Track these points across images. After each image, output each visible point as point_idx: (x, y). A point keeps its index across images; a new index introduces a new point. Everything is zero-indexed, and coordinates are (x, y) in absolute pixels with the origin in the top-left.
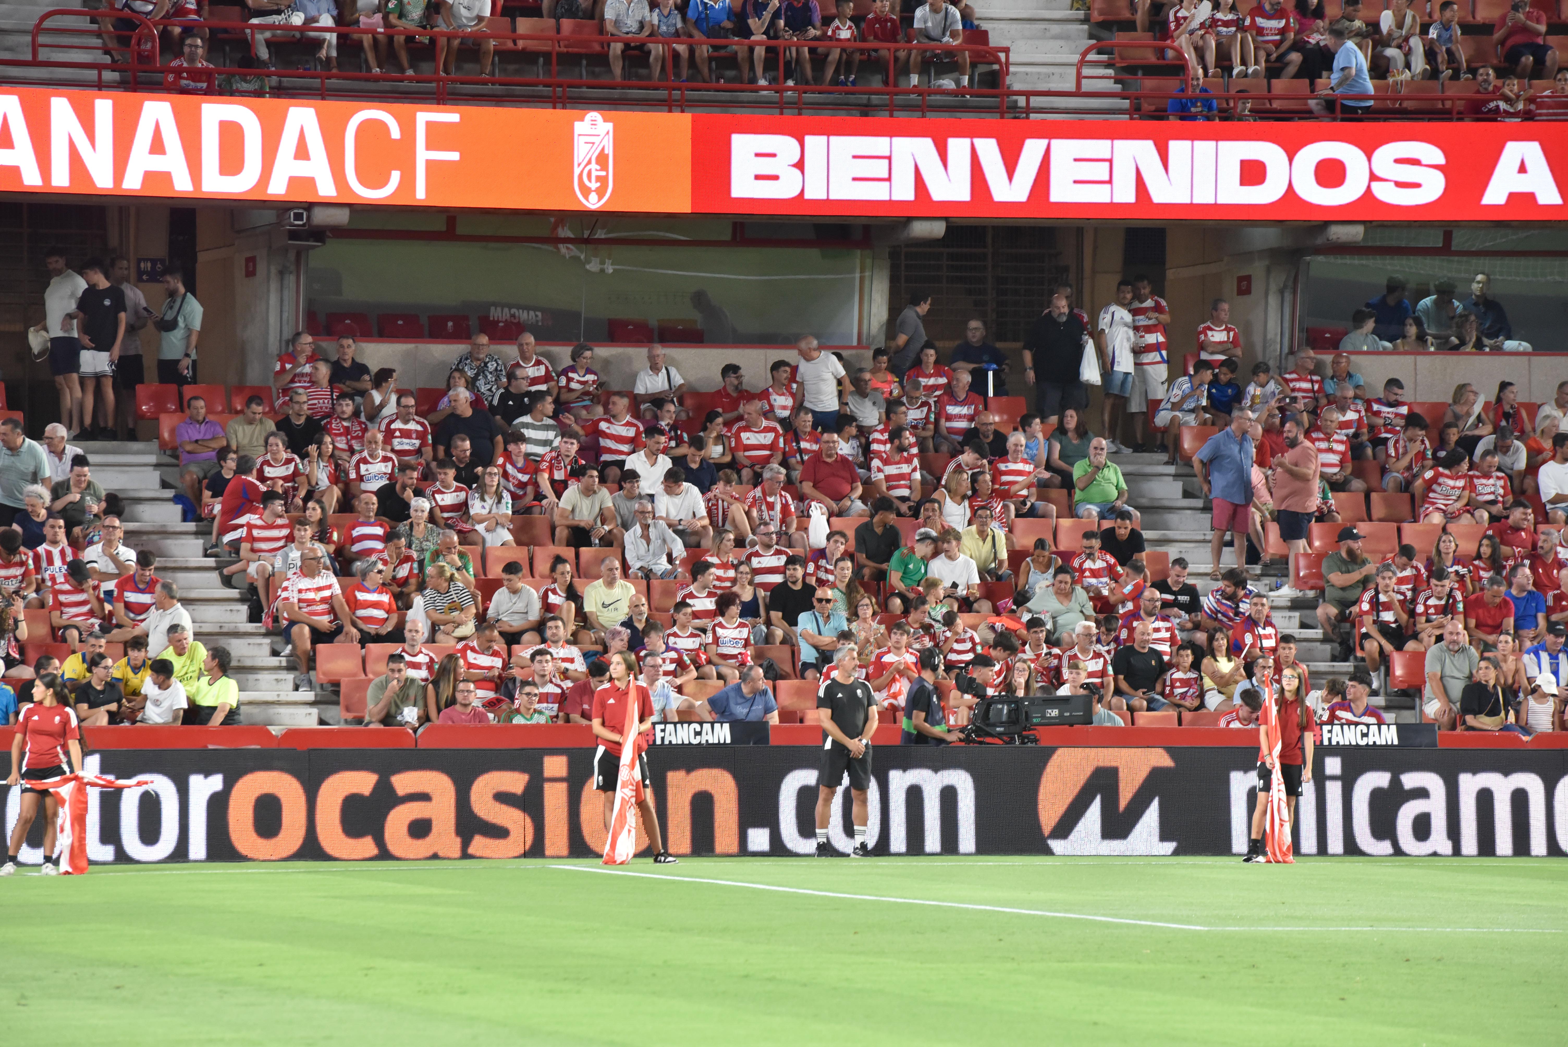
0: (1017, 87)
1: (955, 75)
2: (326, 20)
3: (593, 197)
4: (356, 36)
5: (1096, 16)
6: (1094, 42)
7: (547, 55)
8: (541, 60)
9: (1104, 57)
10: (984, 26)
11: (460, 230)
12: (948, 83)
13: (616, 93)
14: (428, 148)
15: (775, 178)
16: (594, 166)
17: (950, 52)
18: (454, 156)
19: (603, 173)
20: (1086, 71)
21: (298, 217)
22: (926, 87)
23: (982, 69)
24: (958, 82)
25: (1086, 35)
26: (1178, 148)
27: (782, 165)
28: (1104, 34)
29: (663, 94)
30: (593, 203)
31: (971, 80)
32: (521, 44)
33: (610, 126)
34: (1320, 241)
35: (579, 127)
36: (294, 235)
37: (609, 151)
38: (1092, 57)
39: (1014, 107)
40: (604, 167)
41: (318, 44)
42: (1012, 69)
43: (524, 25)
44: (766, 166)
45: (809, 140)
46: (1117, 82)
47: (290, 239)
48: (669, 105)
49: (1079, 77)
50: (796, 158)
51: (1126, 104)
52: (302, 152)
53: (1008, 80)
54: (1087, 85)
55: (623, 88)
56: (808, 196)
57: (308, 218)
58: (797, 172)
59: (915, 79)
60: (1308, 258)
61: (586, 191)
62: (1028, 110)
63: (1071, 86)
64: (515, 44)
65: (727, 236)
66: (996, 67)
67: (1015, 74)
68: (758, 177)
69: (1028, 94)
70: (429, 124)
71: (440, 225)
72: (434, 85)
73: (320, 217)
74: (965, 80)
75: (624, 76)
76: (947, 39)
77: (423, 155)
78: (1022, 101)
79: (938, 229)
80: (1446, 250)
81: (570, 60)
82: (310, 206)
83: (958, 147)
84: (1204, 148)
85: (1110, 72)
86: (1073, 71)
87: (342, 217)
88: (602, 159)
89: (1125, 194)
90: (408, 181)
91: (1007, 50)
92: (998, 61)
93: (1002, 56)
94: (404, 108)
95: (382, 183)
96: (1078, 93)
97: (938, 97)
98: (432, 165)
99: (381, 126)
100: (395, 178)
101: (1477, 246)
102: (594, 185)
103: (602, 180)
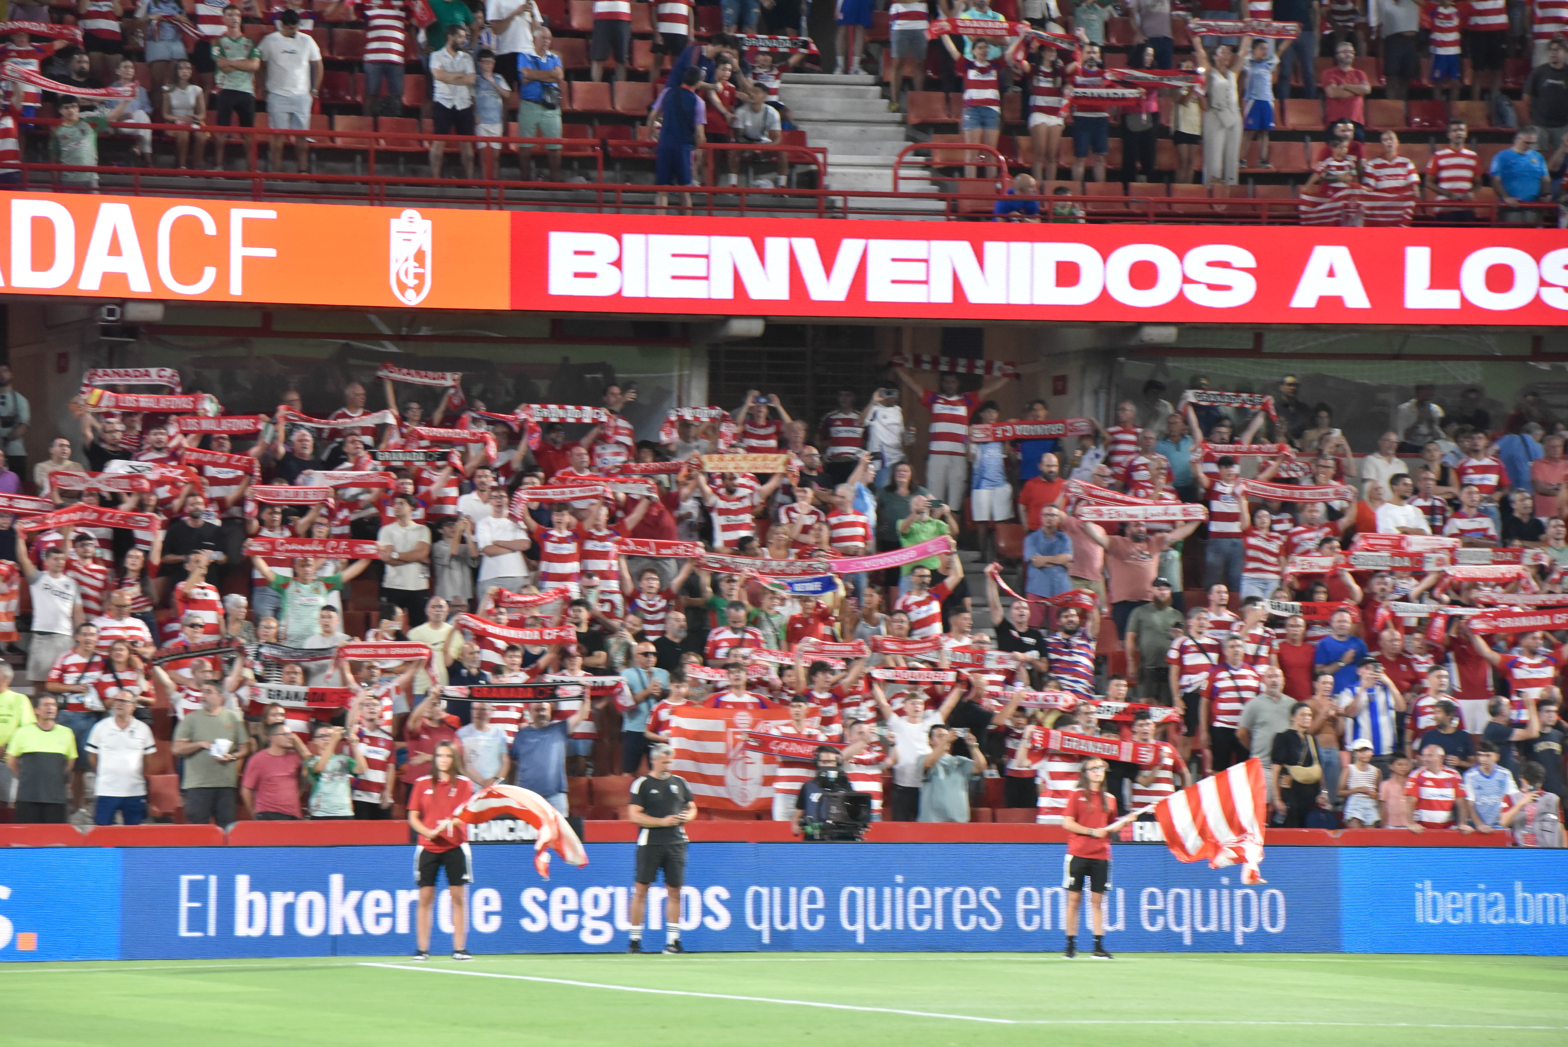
0: (835, 186)
1: (774, 175)
2: (142, 117)
3: (410, 293)
4: (170, 133)
5: (914, 119)
6: (910, 143)
7: (364, 153)
8: (359, 158)
9: (921, 159)
10: (803, 127)
11: (276, 327)
12: (765, 183)
13: (434, 191)
14: (243, 244)
15: (593, 275)
16: (412, 263)
17: (769, 153)
18: (271, 253)
19: (421, 270)
20: (903, 172)
21: (111, 313)
22: (743, 186)
23: (800, 169)
24: (776, 182)
25: (902, 136)
26: (992, 248)
27: (599, 263)
28: (920, 136)
29: (481, 192)
30: (411, 300)
31: (789, 180)
32: (339, 142)
33: (428, 224)
34: (1133, 342)
35: (395, 224)
36: (107, 330)
37: (428, 248)
38: (909, 158)
39: (832, 208)
40: (422, 266)
41: (132, 140)
42: (830, 170)
43: (342, 123)
44: (585, 264)
45: (627, 238)
46: (934, 182)
47: (104, 335)
48: (487, 202)
49: (896, 178)
50: (614, 257)
51: (941, 205)
52: (115, 249)
53: (827, 181)
54: (905, 187)
55: (442, 185)
56: (626, 293)
57: (122, 314)
58: (615, 269)
59: (734, 179)
60: (1122, 359)
61: (403, 288)
62: (846, 210)
63: (888, 187)
64: (333, 140)
65: (546, 334)
66: (814, 167)
67: (832, 174)
68: (577, 275)
69: (845, 194)
70: (246, 222)
71: (255, 321)
72: (249, 182)
73: (134, 313)
74: (783, 181)
75: (442, 174)
76: (766, 139)
77: (238, 251)
78: (839, 201)
79: (756, 327)
80: (1256, 352)
81: (387, 157)
82: (122, 302)
83: (776, 246)
84: (1021, 248)
85: (926, 173)
86: (890, 172)
87: (155, 313)
88: (419, 256)
89: (942, 294)
90: (223, 277)
91: (823, 151)
92: (816, 162)
93: (820, 157)
94: (219, 204)
95: (196, 278)
96: (895, 194)
97: (757, 197)
98: (247, 261)
99: (196, 222)
100: (210, 274)
101: (1288, 349)
102: (412, 282)
103: (420, 277)
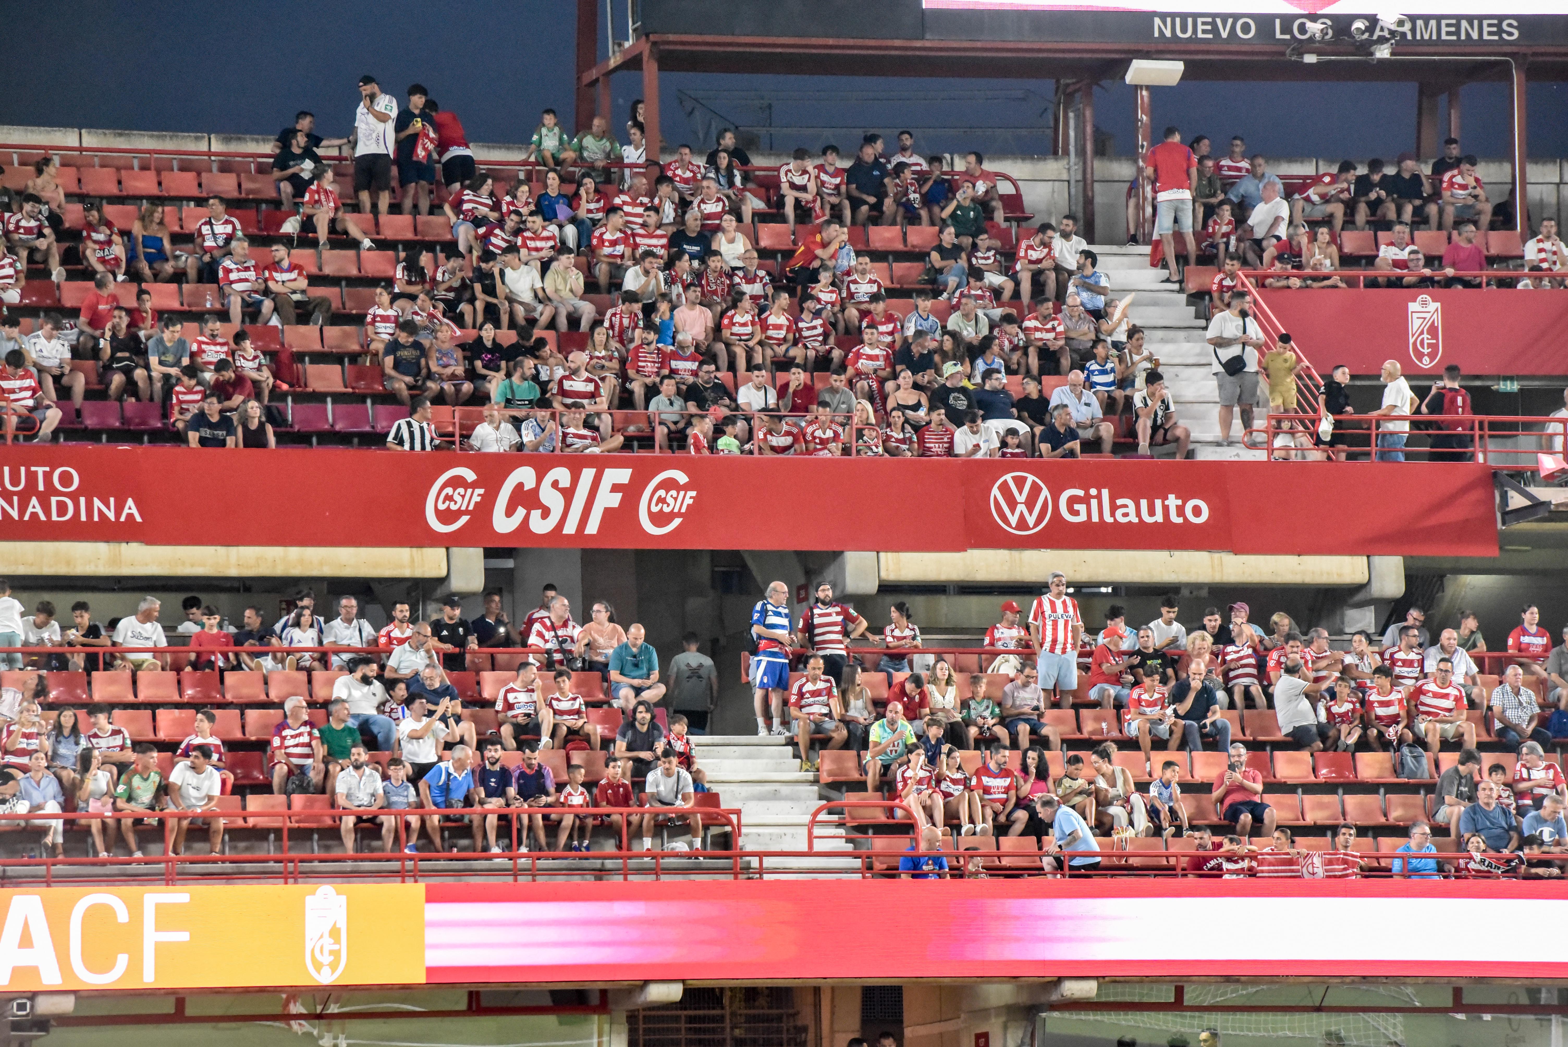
0: (749, 848)
1: (688, 837)
2: (52, 807)
3: (326, 971)
4: (83, 822)
5: (825, 778)
6: (824, 802)
7: (278, 832)
8: (272, 836)
9: (835, 818)
11: (189, 1011)
12: (680, 845)
13: (349, 865)
14: (157, 930)
16: (327, 940)
17: (683, 816)
18: (184, 937)
19: (336, 947)
20: (817, 831)
21: (21, 1007)
22: (658, 850)
23: (714, 831)
24: (691, 845)
25: (816, 796)
28: (833, 794)
29: (395, 865)
31: (704, 841)
32: (251, 821)
33: (343, 899)
34: (1054, 997)
36: (17, 1026)
37: (342, 925)
38: (823, 817)
39: (747, 868)
40: (337, 941)
41: (43, 831)
42: (744, 830)
43: (254, 802)
46: (849, 840)
47: (14, 1029)
48: (401, 875)
49: (811, 838)
51: (857, 863)
52: (26, 941)
53: (741, 841)
54: (819, 846)
57: (32, 1007)
59: (648, 842)
60: (1044, 1015)
61: (318, 966)
62: (761, 871)
63: (803, 847)
64: (245, 821)
65: (463, 1006)
66: (728, 829)
67: (747, 835)
69: (761, 855)
70: (158, 906)
71: (169, 1008)
72: (163, 865)
73: (45, 1006)
74: (698, 843)
75: (358, 848)
76: (679, 803)
77: (151, 937)
78: (755, 862)
79: (674, 992)
80: (1178, 1005)
81: (301, 835)
82: (33, 996)
85: (842, 832)
86: (805, 831)
87: (67, 1005)
88: (334, 932)
90: (135, 965)
91: (738, 812)
92: (729, 823)
93: (734, 818)
94: (132, 890)
96: (810, 853)
97: (672, 860)
98: (159, 947)
99: (107, 910)
100: (122, 960)
101: (1208, 1001)
102: (326, 959)
103: (336, 954)
